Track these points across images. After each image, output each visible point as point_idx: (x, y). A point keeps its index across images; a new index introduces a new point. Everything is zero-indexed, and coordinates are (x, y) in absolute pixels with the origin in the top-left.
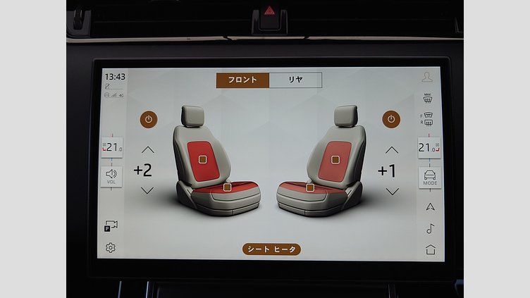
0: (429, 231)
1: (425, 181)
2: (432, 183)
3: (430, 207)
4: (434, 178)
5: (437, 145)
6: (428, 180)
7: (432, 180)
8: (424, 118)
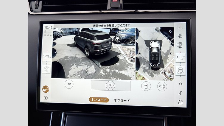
0: (180, 94)
1: (178, 72)
2: (181, 73)
3: (181, 83)
4: (182, 71)
5: (184, 57)
6: (180, 72)
7: (181, 72)
8: (178, 45)
